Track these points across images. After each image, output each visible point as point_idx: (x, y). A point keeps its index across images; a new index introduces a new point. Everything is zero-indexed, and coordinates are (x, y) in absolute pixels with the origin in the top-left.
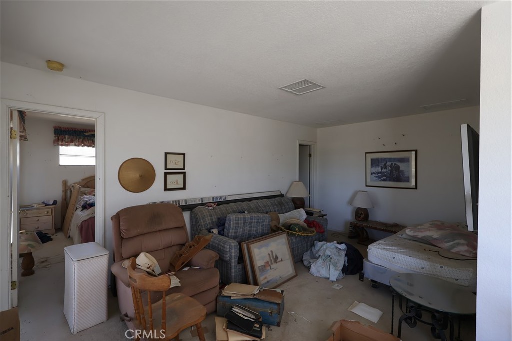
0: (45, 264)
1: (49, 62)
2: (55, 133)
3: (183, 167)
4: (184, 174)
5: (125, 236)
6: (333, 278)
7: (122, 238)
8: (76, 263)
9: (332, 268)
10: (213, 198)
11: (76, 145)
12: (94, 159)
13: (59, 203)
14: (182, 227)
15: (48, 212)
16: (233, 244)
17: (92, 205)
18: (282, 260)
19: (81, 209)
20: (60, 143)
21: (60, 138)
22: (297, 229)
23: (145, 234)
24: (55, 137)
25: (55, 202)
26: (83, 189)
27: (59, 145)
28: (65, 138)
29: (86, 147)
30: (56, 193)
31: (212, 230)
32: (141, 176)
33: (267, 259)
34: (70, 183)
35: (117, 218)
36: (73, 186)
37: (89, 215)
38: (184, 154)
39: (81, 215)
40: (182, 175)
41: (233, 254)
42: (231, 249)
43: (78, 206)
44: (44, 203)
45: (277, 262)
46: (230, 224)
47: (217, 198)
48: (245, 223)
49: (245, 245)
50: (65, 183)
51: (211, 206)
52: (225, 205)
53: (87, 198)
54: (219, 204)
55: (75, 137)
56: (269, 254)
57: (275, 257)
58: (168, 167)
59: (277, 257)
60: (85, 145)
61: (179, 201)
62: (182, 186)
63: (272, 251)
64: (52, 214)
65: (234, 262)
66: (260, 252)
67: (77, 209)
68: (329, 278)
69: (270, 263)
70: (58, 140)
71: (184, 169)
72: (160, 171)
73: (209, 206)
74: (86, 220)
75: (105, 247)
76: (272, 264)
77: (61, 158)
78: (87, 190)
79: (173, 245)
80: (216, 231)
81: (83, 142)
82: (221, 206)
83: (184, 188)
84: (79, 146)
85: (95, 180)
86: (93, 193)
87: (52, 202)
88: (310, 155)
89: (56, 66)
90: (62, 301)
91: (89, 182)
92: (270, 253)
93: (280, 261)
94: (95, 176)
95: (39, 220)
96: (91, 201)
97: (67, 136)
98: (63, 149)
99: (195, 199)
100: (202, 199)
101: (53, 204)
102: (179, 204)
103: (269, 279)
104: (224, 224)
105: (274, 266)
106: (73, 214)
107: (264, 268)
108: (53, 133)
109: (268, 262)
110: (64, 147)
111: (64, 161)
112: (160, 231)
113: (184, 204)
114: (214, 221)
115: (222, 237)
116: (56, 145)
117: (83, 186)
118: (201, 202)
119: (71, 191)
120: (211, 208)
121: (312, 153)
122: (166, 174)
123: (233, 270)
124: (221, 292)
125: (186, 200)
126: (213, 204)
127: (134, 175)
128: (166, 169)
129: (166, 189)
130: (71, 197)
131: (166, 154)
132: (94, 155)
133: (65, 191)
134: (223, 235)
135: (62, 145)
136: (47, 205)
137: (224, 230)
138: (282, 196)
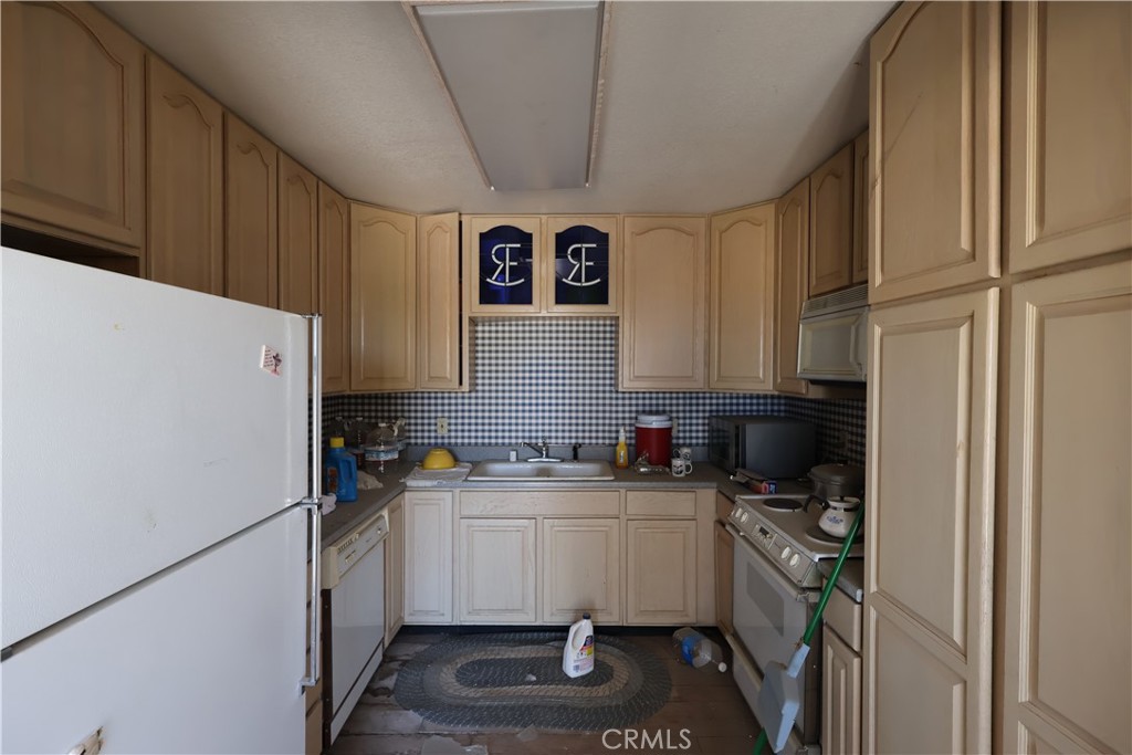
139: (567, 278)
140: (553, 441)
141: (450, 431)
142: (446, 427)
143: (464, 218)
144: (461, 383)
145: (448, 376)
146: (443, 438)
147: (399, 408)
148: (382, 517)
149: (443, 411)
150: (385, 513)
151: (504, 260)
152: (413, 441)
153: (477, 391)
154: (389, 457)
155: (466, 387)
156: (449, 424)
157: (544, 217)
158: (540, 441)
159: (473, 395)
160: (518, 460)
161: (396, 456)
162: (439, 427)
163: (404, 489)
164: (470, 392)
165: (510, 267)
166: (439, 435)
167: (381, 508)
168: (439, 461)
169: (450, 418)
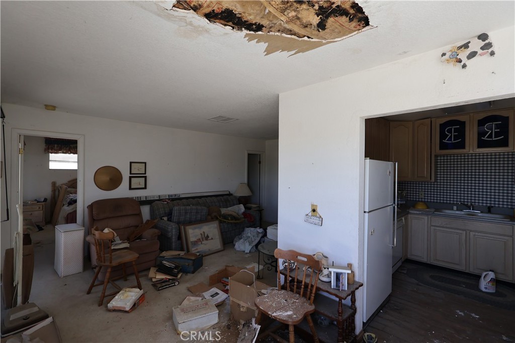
0: (38, 245)
1: (46, 105)
2: (46, 143)
3: (144, 172)
4: (145, 177)
5: (95, 218)
6: (247, 251)
7: (94, 220)
8: (63, 234)
9: (247, 244)
10: (169, 196)
11: (63, 153)
12: (76, 164)
13: (49, 201)
14: (138, 214)
15: (39, 208)
16: (174, 226)
17: (75, 201)
18: (212, 239)
19: (67, 205)
20: (50, 151)
21: (50, 147)
22: (230, 218)
23: (110, 218)
24: (46, 146)
25: (45, 200)
26: (69, 189)
27: (49, 152)
28: (54, 146)
29: (72, 154)
30: (46, 192)
31: (163, 218)
32: (111, 179)
33: (200, 237)
34: (58, 184)
35: (91, 207)
36: (61, 187)
37: (73, 209)
38: (145, 163)
39: (67, 209)
40: (144, 179)
41: (174, 233)
42: (172, 229)
43: (64, 203)
44: (36, 200)
45: (207, 240)
46: (174, 213)
47: (172, 196)
48: (186, 213)
49: (183, 227)
50: (54, 184)
51: (166, 201)
52: (178, 201)
53: (72, 196)
54: (173, 200)
55: (63, 146)
56: (201, 234)
57: (206, 236)
58: (132, 172)
59: (208, 237)
60: (71, 153)
61: (140, 197)
62: (144, 187)
63: (204, 232)
64: (43, 209)
65: (174, 239)
66: (193, 233)
67: (64, 205)
68: (244, 251)
69: (201, 240)
70: (48, 149)
71: (145, 174)
72: (126, 175)
73: (163, 201)
74: (71, 213)
75: (84, 226)
76: (203, 240)
77: (51, 164)
78: (73, 190)
79: (131, 227)
80: (165, 218)
81: (69, 150)
82: (175, 201)
83: (145, 188)
84: (66, 153)
85: (77, 182)
86: (76, 193)
87: (42, 200)
88: (260, 162)
89: (51, 107)
90: (53, 263)
91: (73, 184)
92: (203, 234)
93: (210, 239)
94: (76, 179)
95: (31, 214)
96: (75, 198)
97: (56, 145)
98: (52, 156)
99: (154, 196)
100: (159, 196)
101: (44, 201)
102: (141, 199)
103: (199, 250)
104: (172, 214)
105: (205, 242)
106: (60, 209)
107: (195, 243)
108: (44, 143)
109: (200, 239)
110: (53, 154)
111: (53, 166)
112: (121, 216)
113: (145, 200)
114: (167, 212)
115: (169, 222)
116: (46, 153)
117: (69, 187)
118: (158, 198)
119: (59, 191)
120: (165, 203)
121: (261, 160)
122: (130, 178)
123: (174, 244)
124: (159, 255)
125: (146, 197)
126: (167, 200)
127: (105, 178)
128: (131, 174)
129: (130, 188)
130: (59, 196)
131: (131, 163)
132: (77, 161)
133: (54, 191)
134: (171, 221)
135: (52, 153)
136: (38, 202)
137: (171, 217)
138: (230, 194)
139: (484, 137)
140: (477, 204)
141: (425, 196)
142: (423, 195)
143: (433, 119)
144: (431, 179)
145: (425, 176)
146: (422, 199)
147: (404, 187)
148: (402, 219)
149: (422, 189)
150: (403, 219)
151: (451, 133)
152: (409, 199)
153: (437, 182)
154: (402, 203)
155: (433, 180)
156: (425, 194)
157: (472, 114)
158: (469, 203)
159: (436, 183)
160: (457, 210)
161: (404, 203)
162: (420, 194)
163: (408, 213)
164: (434, 182)
165: (454, 135)
166: (420, 197)
167: (402, 216)
168: (421, 206)
169: (425, 191)
